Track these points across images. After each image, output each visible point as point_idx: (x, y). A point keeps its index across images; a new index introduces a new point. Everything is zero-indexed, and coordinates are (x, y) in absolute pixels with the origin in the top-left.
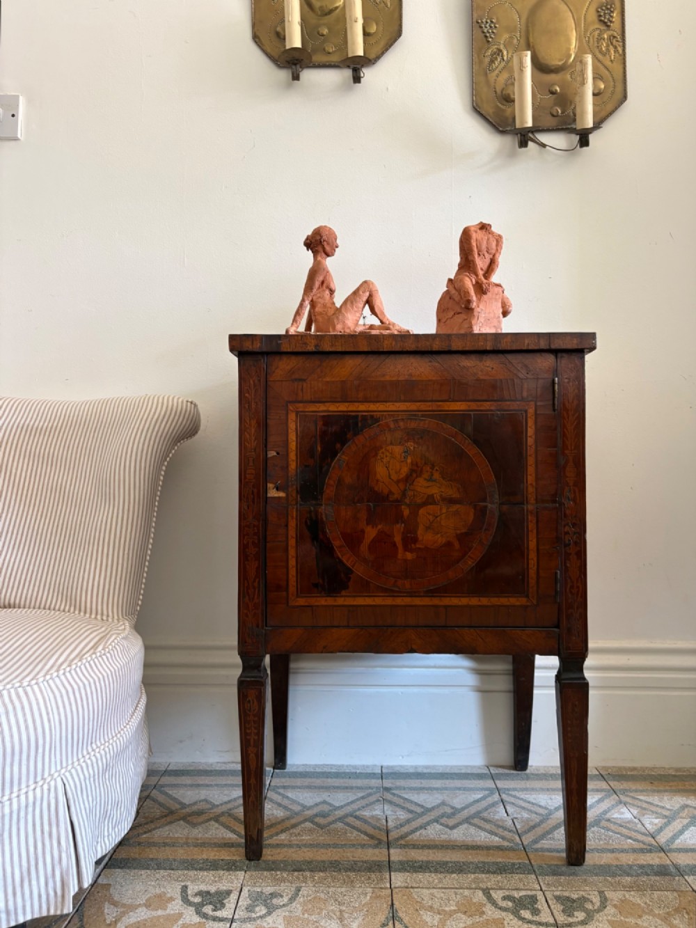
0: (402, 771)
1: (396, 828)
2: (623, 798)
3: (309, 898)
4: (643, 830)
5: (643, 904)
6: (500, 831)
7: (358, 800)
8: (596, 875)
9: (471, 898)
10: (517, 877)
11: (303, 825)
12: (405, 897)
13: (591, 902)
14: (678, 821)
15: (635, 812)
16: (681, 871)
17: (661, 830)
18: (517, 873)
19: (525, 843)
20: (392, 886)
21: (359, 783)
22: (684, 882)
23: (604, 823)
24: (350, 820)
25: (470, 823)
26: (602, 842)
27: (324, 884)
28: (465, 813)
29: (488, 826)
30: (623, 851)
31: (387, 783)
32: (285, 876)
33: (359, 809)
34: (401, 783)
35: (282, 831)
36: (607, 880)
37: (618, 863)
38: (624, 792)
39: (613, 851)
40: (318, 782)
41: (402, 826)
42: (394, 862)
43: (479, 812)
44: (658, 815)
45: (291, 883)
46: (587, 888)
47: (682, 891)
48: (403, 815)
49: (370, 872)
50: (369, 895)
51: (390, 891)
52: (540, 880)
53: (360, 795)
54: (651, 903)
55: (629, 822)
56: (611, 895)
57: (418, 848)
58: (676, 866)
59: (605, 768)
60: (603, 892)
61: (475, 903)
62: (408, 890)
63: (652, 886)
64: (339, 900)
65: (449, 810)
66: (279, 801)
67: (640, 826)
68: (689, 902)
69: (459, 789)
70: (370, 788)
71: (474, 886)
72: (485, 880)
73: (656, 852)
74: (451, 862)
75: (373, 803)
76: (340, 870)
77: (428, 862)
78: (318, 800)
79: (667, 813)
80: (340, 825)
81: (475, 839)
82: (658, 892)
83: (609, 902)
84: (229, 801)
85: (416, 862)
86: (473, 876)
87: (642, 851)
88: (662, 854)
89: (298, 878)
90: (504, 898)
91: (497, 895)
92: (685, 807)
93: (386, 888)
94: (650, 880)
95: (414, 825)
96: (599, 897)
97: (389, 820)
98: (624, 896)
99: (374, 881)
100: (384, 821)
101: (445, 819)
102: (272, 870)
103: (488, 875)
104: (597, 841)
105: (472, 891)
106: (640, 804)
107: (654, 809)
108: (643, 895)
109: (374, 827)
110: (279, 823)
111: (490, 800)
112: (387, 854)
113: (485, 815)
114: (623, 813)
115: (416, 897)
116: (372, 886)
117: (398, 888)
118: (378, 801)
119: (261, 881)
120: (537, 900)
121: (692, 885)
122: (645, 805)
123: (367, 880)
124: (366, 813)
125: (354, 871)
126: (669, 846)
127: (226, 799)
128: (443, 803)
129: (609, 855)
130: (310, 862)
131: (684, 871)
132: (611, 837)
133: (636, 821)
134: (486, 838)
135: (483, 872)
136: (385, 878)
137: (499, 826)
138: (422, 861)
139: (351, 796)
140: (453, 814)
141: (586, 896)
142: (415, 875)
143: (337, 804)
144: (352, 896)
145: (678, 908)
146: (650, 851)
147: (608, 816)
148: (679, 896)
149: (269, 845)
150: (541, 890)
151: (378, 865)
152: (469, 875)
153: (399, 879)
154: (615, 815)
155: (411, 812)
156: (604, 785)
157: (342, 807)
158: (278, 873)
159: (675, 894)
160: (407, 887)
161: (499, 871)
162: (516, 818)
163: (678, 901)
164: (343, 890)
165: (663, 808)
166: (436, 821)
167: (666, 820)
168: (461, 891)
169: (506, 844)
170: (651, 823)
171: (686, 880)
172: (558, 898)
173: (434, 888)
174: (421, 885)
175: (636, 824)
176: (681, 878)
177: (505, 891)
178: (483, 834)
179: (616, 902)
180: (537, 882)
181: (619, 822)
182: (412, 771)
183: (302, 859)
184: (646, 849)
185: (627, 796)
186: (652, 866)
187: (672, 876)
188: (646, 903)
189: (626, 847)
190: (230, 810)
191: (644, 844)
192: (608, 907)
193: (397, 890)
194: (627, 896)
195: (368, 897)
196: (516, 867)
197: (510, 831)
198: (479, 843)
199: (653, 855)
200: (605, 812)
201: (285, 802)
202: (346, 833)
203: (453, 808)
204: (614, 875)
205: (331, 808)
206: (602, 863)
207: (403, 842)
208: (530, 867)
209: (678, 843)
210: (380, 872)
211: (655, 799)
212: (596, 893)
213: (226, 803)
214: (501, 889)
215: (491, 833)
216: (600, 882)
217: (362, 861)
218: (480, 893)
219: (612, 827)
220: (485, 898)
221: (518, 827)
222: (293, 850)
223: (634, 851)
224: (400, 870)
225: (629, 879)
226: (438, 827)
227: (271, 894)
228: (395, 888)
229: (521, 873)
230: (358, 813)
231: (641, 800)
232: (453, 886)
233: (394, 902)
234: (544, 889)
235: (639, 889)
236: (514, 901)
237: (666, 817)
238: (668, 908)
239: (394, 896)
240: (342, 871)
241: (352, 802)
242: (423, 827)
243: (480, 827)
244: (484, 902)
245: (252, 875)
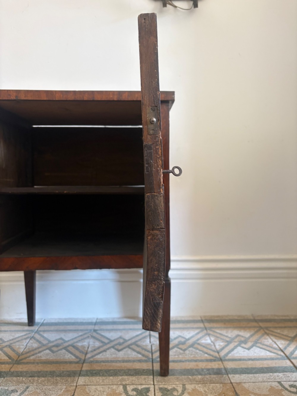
0: (107, 321)
1: (92, 351)
2: (209, 332)
3: (31, 392)
4: (214, 349)
5: (203, 392)
6: (143, 352)
7: (78, 337)
8: (184, 375)
9: (116, 390)
10: (143, 377)
11: (44, 352)
12: (82, 391)
13: (177, 391)
14: (232, 344)
15: (213, 339)
16: (227, 372)
17: (223, 349)
18: (144, 375)
19: (154, 358)
20: (77, 385)
21: (82, 327)
22: (227, 378)
23: (196, 346)
24: (70, 349)
25: (130, 348)
26: (192, 356)
27: (42, 384)
28: (129, 342)
29: (138, 349)
30: (202, 361)
31: (97, 327)
32: (24, 379)
33: (77, 342)
34: (104, 327)
35: (33, 355)
36: (189, 378)
37: (197, 368)
38: (210, 328)
39: (196, 361)
40: (62, 328)
41: (95, 350)
42: (83, 371)
43: (137, 341)
44: (224, 340)
45: (25, 384)
46: (177, 383)
47: (225, 383)
48: (97, 344)
49: (68, 377)
50: (64, 389)
51: (75, 387)
52: (155, 379)
53: (80, 334)
54: (207, 391)
55: (209, 344)
56: (189, 387)
57: (98, 363)
58: (226, 369)
59: (205, 316)
60: (185, 385)
61: (117, 393)
62: (84, 386)
63: (211, 381)
64: (46, 393)
65: (121, 341)
66: (38, 339)
67: (213, 347)
68: (227, 389)
69: (131, 329)
70: (87, 330)
71: (119, 383)
72: (126, 380)
73: (218, 361)
74: (112, 370)
75: (85, 338)
76: (53, 376)
77: (101, 370)
78: (58, 337)
79: (228, 339)
80: (64, 351)
81: (130, 356)
82: (213, 384)
83: (186, 391)
84: (13, 339)
85: (94, 370)
86: (120, 378)
87: (211, 361)
88: (220, 362)
89: (30, 381)
90: (133, 390)
91: (129, 388)
92: (238, 336)
93: (73, 386)
94: (210, 377)
95: (101, 349)
96: (182, 388)
97: (90, 347)
98: (195, 387)
99: (68, 382)
100: (87, 348)
101: (118, 346)
102: (19, 377)
103: (128, 377)
104: (190, 355)
105: (117, 386)
106: (216, 334)
107: (222, 337)
108: (205, 386)
109: (81, 352)
110: (33, 350)
111: (144, 335)
112: (81, 366)
113: (139, 343)
114: (207, 340)
115: (87, 390)
116: (67, 385)
117: (80, 385)
118: (88, 337)
119: (10, 383)
120: (149, 390)
121: (231, 380)
122: (218, 335)
123: (66, 381)
124: (80, 344)
125: (61, 377)
126: (225, 357)
127: (11, 338)
128: (120, 337)
129: (194, 363)
130: (39, 372)
131: (229, 372)
132: (197, 353)
133: (212, 344)
134: (135, 355)
135: (127, 375)
136: (75, 381)
137: (143, 349)
138: (98, 370)
139: (75, 335)
140: (123, 343)
141: (175, 387)
142: (91, 378)
143: (67, 339)
144: (54, 391)
145: (221, 393)
146: (215, 361)
147: (199, 342)
148: (223, 386)
149: (23, 362)
150: (154, 384)
151: (75, 373)
152: (119, 377)
153: (81, 380)
154: (203, 341)
155: (102, 342)
156: (201, 325)
157: (69, 341)
158: (21, 378)
159: (221, 385)
160: (84, 385)
161: (135, 374)
162: (154, 344)
163: (221, 389)
164: (51, 387)
165: (227, 336)
166: (113, 347)
167: (226, 343)
168: (112, 386)
169: (144, 358)
170: (219, 345)
171: (229, 377)
172: (161, 389)
173: (99, 385)
174: (92, 384)
175: (212, 345)
176: (226, 376)
177: (134, 385)
178: (134, 354)
179: (190, 391)
180: (152, 380)
181: (203, 345)
182: (111, 320)
183: (37, 370)
184: (213, 359)
185: (211, 331)
186: (213, 369)
187: (222, 374)
188: (205, 391)
189: (203, 359)
190: (11, 344)
191: (212, 356)
192: (185, 394)
193: (79, 387)
194: (197, 387)
195: (62, 391)
196: (145, 371)
197: (148, 351)
198: (130, 359)
199: (215, 363)
200: (198, 340)
201: (41, 339)
202: (65, 355)
203: (124, 339)
204: (193, 375)
205: (63, 342)
206: (189, 368)
207: (92, 359)
208: (152, 372)
209: (230, 356)
210: (74, 377)
211: (224, 332)
212: (181, 385)
213: (10, 340)
214: (133, 384)
215: (139, 353)
216: (185, 379)
217: (67, 371)
218: (121, 387)
219: (199, 347)
220: (123, 390)
221: (153, 348)
222: (34, 365)
223: (207, 360)
224: (84, 376)
225: (200, 377)
226: (113, 350)
227: (12, 391)
228: (79, 385)
229: (146, 375)
230: (75, 344)
231: (217, 333)
232: (108, 384)
233: (75, 394)
234: (155, 383)
235: (203, 382)
236: (138, 392)
237: (227, 341)
238: (216, 393)
239: (77, 390)
240: (55, 376)
241: (76, 338)
242: (105, 351)
243: (134, 350)
244: (122, 393)
245: (7, 379)
